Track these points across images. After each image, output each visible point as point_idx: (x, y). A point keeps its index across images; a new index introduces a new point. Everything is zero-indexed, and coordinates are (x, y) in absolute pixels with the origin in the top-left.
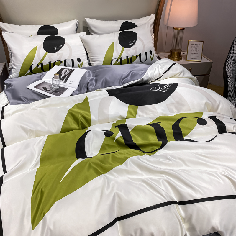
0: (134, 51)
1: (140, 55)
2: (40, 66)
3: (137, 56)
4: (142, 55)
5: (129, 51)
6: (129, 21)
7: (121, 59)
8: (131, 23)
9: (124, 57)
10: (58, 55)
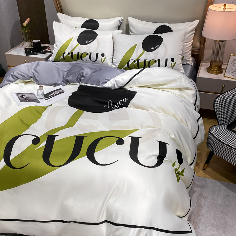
0: (154, 55)
1: (159, 60)
2: (70, 55)
3: (155, 61)
4: (162, 60)
5: (149, 54)
6: (167, 25)
7: (138, 60)
8: (168, 26)
9: (142, 60)
10: (86, 48)
